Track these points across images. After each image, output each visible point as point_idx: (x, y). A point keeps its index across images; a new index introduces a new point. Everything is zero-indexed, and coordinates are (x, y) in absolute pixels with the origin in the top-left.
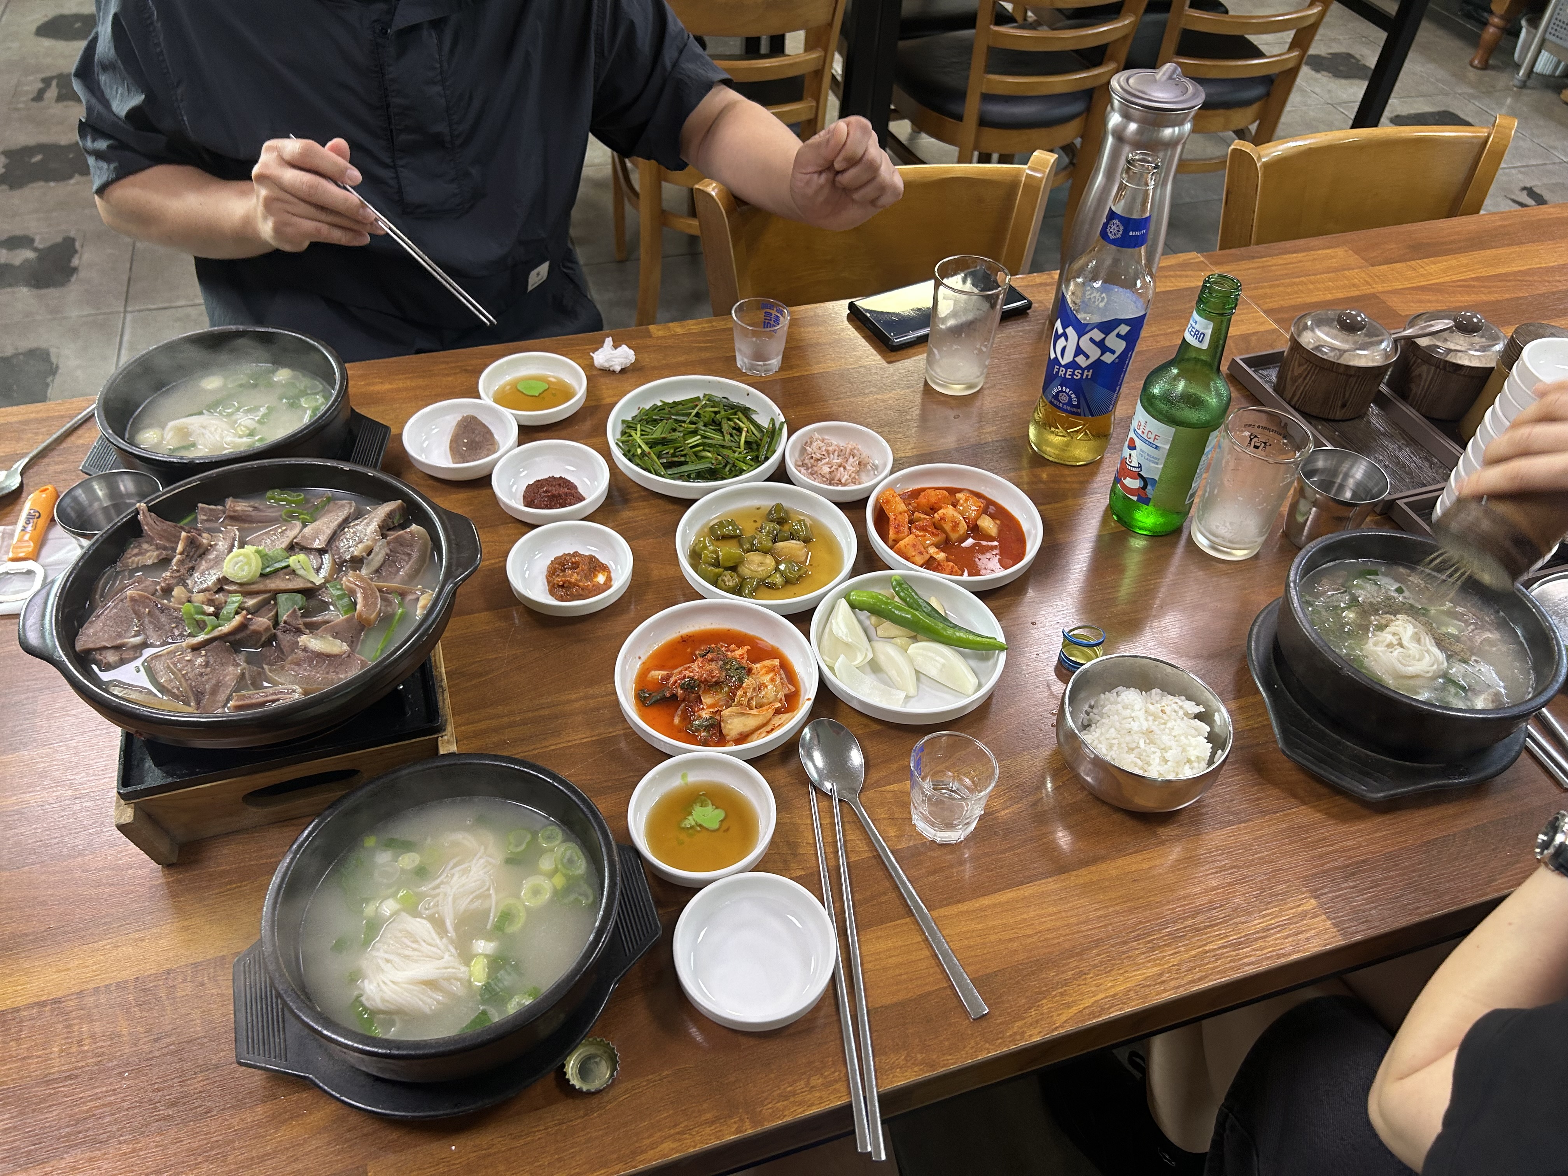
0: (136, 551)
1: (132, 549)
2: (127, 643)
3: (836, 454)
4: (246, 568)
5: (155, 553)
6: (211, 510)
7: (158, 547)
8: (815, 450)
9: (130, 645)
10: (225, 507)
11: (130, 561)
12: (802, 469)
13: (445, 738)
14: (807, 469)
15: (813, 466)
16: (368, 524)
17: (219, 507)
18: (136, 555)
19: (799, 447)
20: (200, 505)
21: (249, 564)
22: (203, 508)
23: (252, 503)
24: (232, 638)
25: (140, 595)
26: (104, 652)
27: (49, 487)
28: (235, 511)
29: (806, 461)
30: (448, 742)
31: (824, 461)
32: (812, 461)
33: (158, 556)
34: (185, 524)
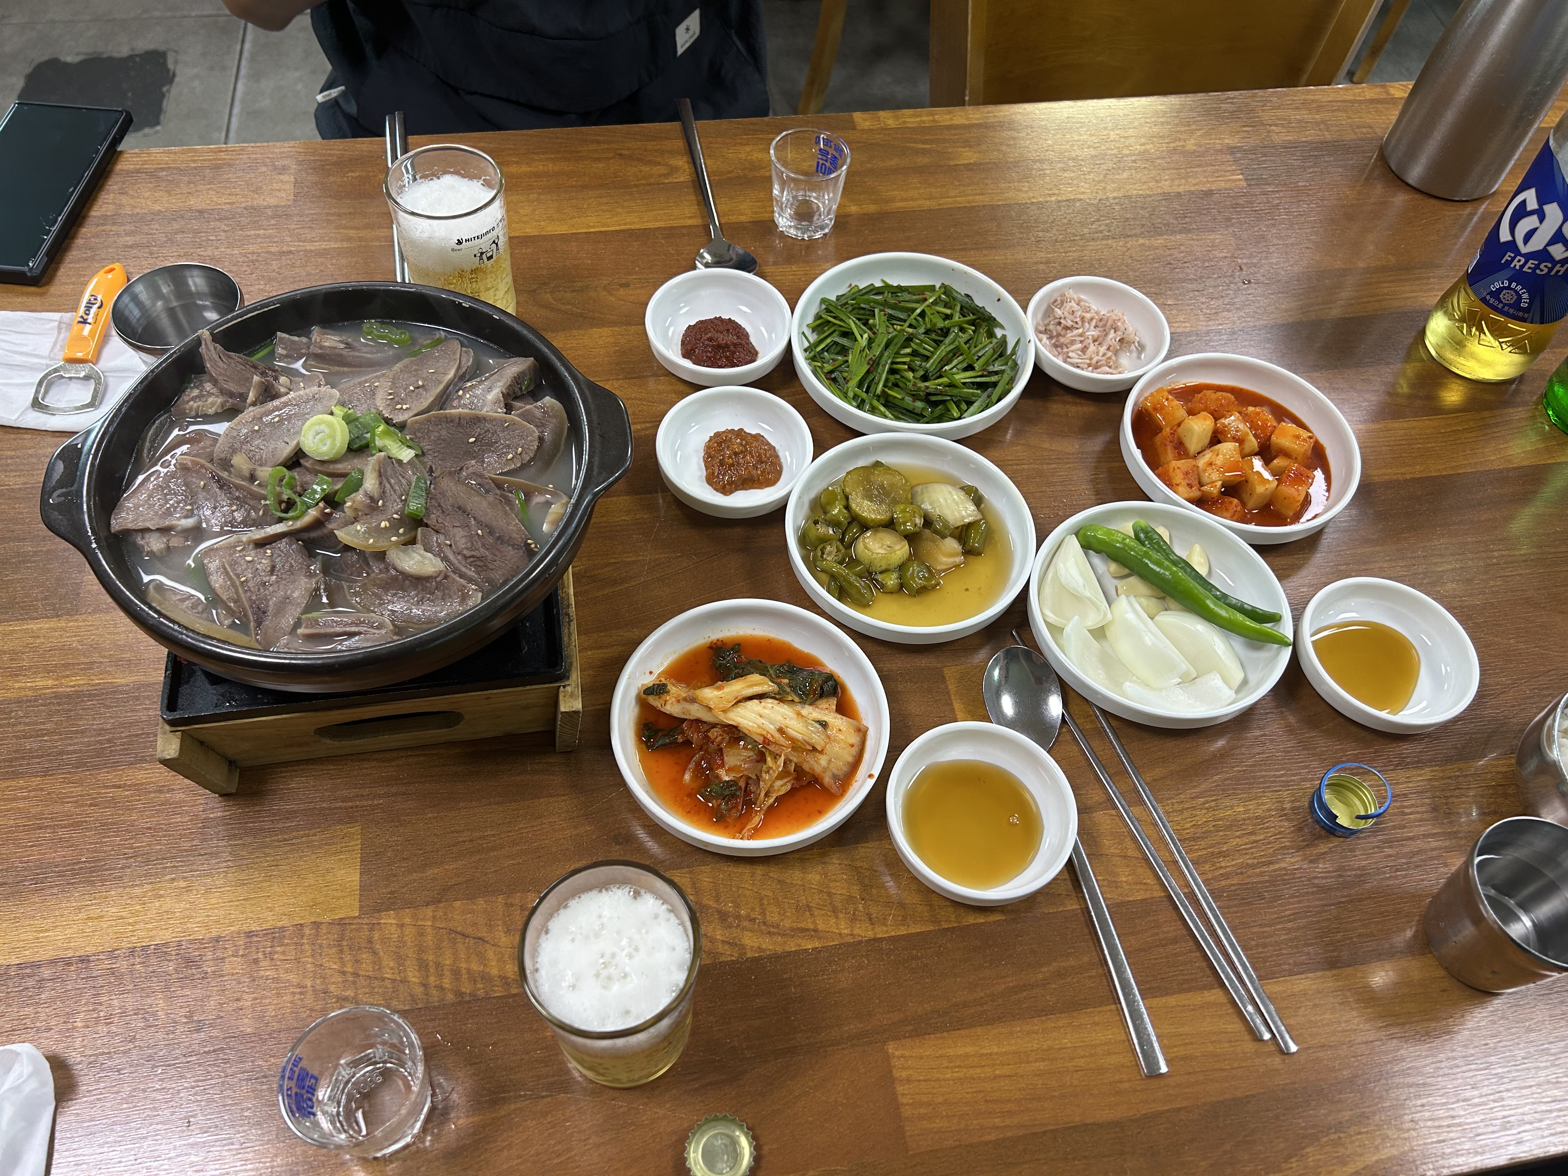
0: (196, 392)
1: (192, 388)
2: (177, 526)
3: (1093, 323)
4: (329, 442)
5: (219, 400)
6: (293, 342)
7: (223, 392)
8: (1066, 314)
9: (180, 528)
10: (311, 339)
11: (187, 407)
12: (1044, 338)
13: (569, 689)
14: (1051, 338)
15: (1059, 335)
16: (490, 389)
17: (304, 340)
18: (193, 399)
19: (1045, 306)
20: (279, 333)
21: (333, 437)
22: (281, 339)
23: (344, 338)
24: (306, 536)
25: (192, 461)
26: (147, 535)
27: (116, 265)
28: (322, 347)
29: (1051, 327)
30: (572, 695)
31: (1076, 332)
32: (1059, 328)
33: (222, 405)
34: (258, 360)
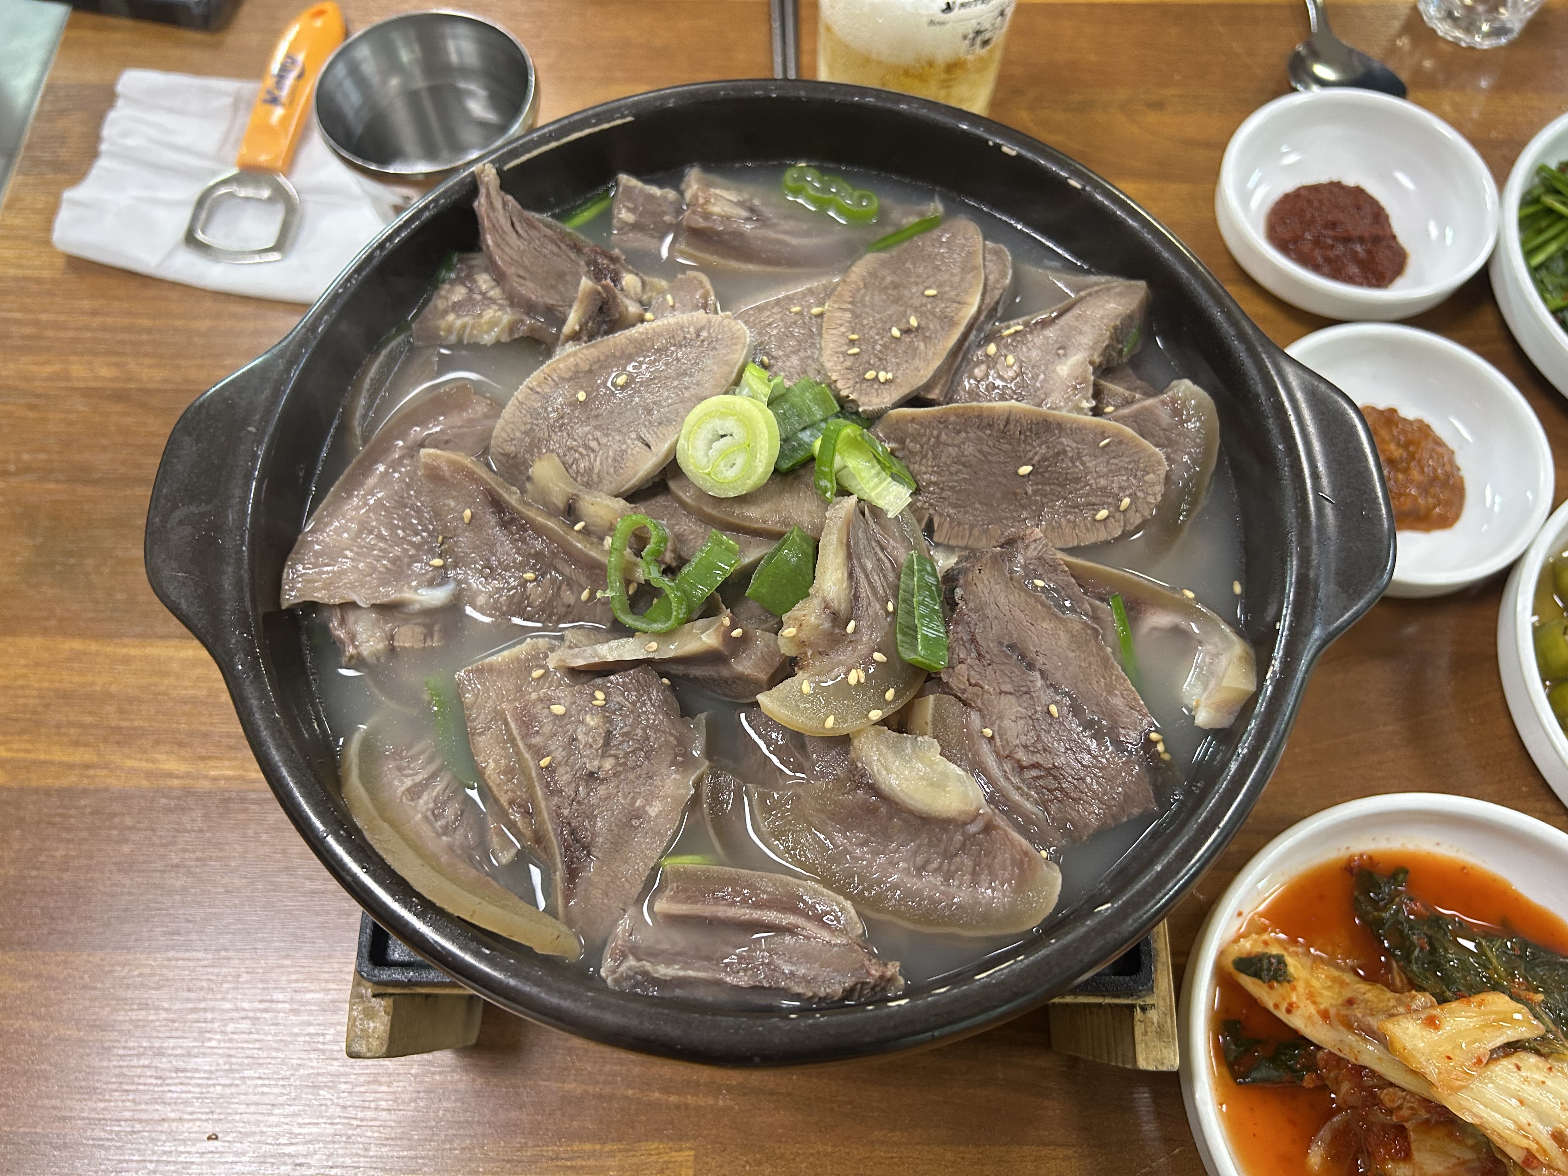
0: (459, 293)
1: (453, 283)
2: (411, 602)
5: (506, 317)
6: (651, 197)
7: (513, 300)
9: (417, 607)
10: (681, 193)
11: (442, 324)
17: (671, 194)
18: (456, 307)
20: (624, 178)
22: (629, 190)
23: (746, 196)
24: (680, 670)
25: (451, 463)
26: (351, 617)
27: (329, 6)
28: (707, 216)
33: (512, 327)
34: (581, 228)
